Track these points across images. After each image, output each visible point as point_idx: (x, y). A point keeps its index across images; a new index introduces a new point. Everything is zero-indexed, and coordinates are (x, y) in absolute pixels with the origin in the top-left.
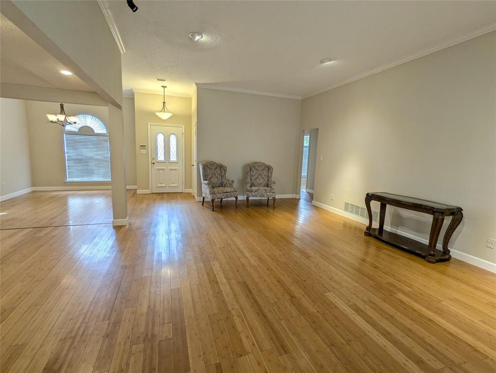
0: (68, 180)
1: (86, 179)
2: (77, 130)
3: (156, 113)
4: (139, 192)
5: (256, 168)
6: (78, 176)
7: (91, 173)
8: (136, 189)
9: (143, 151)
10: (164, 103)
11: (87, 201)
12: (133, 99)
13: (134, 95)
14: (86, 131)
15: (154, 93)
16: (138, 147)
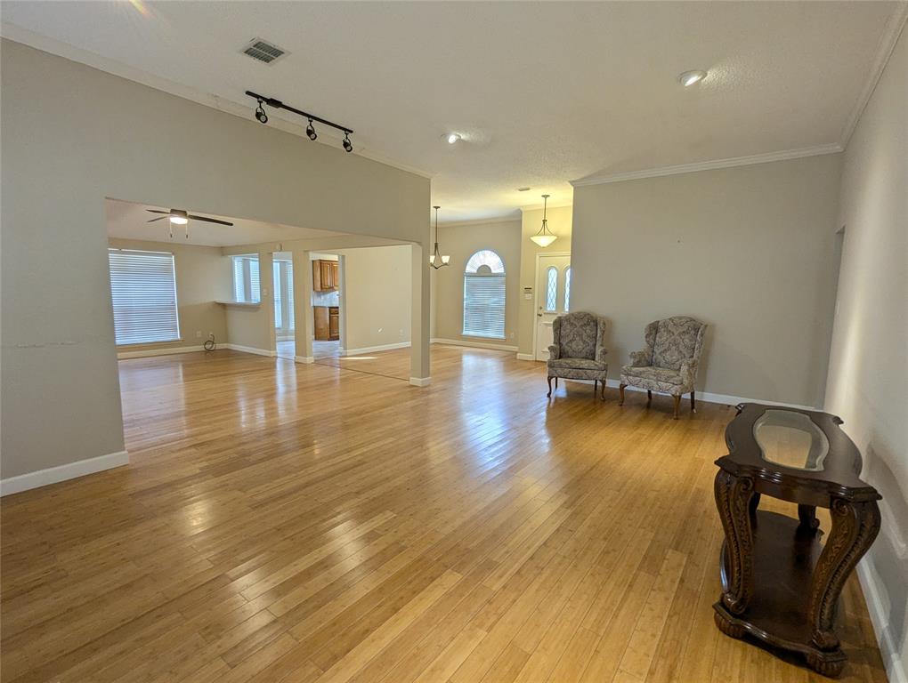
0: (465, 333)
1: (481, 334)
2: (475, 271)
3: (532, 238)
4: (520, 356)
5: (669, 328)
6: (474, 329)
7: (485, 327)
8: (516, 353)
9: (528, 296)
10: (544, 221)
11: (480, 360)
12: (521, 221)
13: (521, 216)
14: (484, 271)
15: (535, 208)
16: (522, 290)
